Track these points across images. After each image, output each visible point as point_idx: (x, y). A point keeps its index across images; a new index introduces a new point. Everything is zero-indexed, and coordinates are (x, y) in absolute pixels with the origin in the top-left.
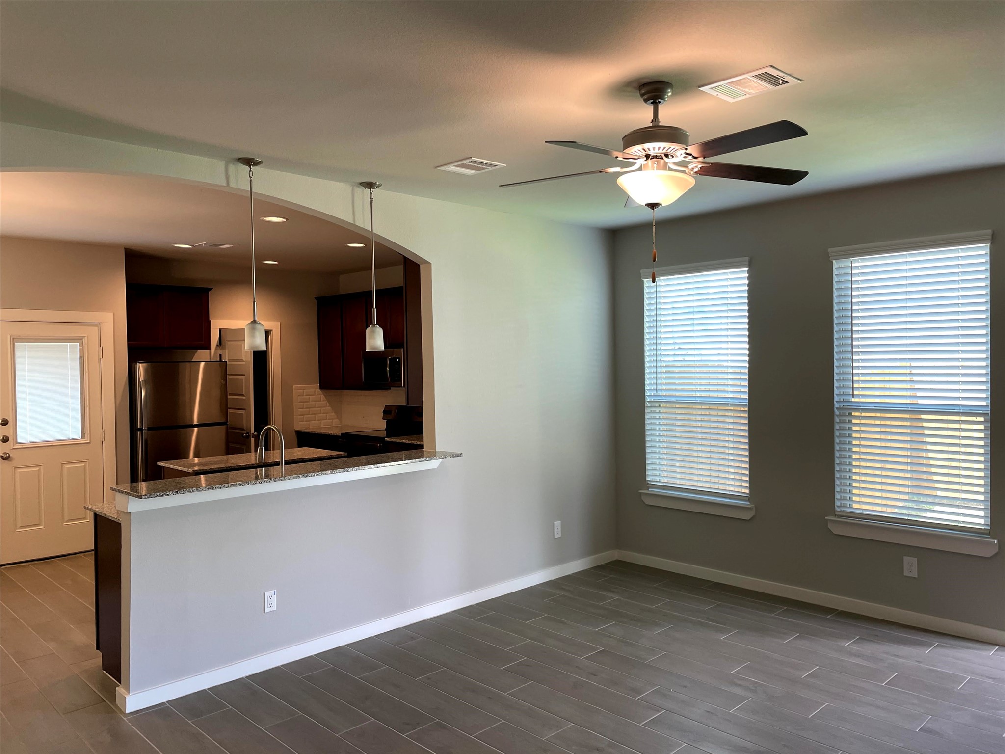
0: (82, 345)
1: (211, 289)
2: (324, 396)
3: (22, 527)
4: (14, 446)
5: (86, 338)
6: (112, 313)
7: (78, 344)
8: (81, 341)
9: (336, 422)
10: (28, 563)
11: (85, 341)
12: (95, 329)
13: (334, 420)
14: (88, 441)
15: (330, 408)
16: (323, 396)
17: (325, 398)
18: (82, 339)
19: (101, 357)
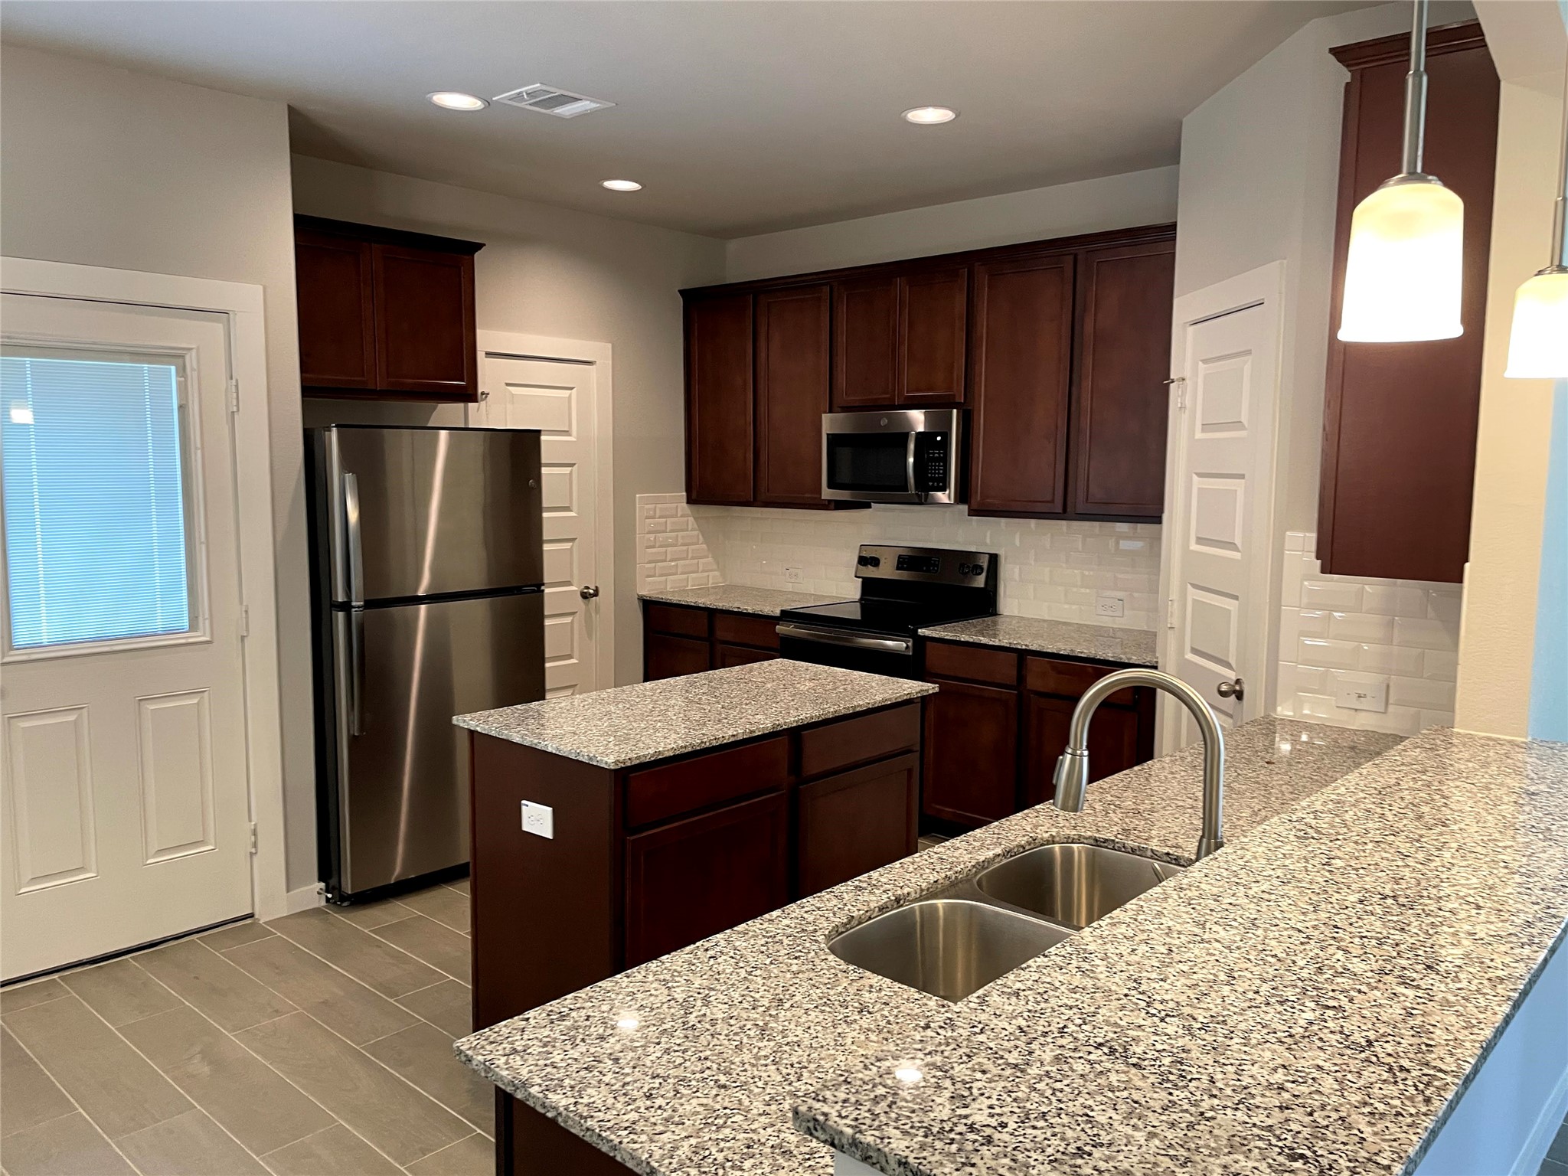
0: (182, 371)
1: (479, 246)
2: (695, 518)
3: (35, 880)
4: (3, 657)
5: (194, 353)
6: (261, 288)
7: (173, 368)
8: (180, 361)
9: (714, 578)
10: (55, 976)
11: (191, 360)
12: (219, 328)
13: (711, 574)
14: (208, 639)
15: (704, 546)
16: (691, 519)
17: (696, 526)
18: (183, 357)
19: (235, 409)
